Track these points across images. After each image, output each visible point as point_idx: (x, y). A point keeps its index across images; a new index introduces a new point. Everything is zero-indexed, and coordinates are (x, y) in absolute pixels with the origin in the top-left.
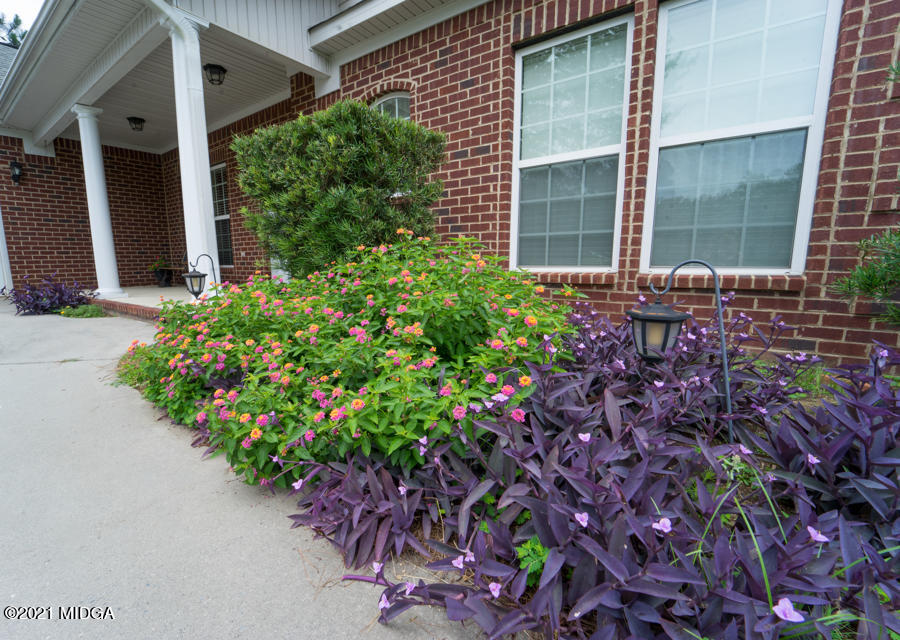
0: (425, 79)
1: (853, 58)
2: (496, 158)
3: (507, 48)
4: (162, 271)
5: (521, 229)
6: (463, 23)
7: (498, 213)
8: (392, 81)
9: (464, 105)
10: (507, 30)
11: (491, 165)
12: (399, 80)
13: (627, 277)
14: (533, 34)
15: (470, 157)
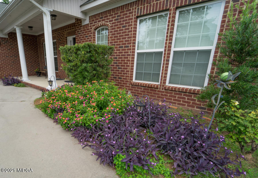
0: (113, 23)
1: (222, 33)
2: (130, 49)
3: (135, 17)
4: (38, 72)
5: (137, 70)
6: (124, 8)
7: (130, 65)
8: (103, 23)
9: (123, 33)
10: (135, 12)
11: (129, 51)
12: (105, 23)
13: (162, 86)
14: (142, 14)
15: (123, 48)
